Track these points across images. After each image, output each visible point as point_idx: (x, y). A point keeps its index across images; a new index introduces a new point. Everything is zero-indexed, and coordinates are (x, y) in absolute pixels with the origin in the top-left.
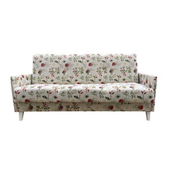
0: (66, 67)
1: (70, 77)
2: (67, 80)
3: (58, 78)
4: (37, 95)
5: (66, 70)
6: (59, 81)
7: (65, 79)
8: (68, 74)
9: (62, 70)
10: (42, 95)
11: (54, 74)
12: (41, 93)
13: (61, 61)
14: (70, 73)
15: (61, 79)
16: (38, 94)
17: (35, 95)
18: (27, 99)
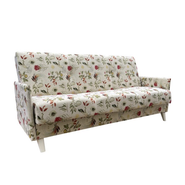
0: (69, 70)
1: (77, 83)
2: (74, 89)
3: (62, 86)
4: (72, 110)
5: (70, 75)
6: (64, 90)
7: (71, 86)
8: (74, 79)
9: (65, 75)
10: (77, 108)
11: (56, 81)
12: (76, 106)
13: (61, 63)
14: (75, 78)
15: (67, 88)
16: (72, 107)
17: (69, 110)
18: (58, 117)
